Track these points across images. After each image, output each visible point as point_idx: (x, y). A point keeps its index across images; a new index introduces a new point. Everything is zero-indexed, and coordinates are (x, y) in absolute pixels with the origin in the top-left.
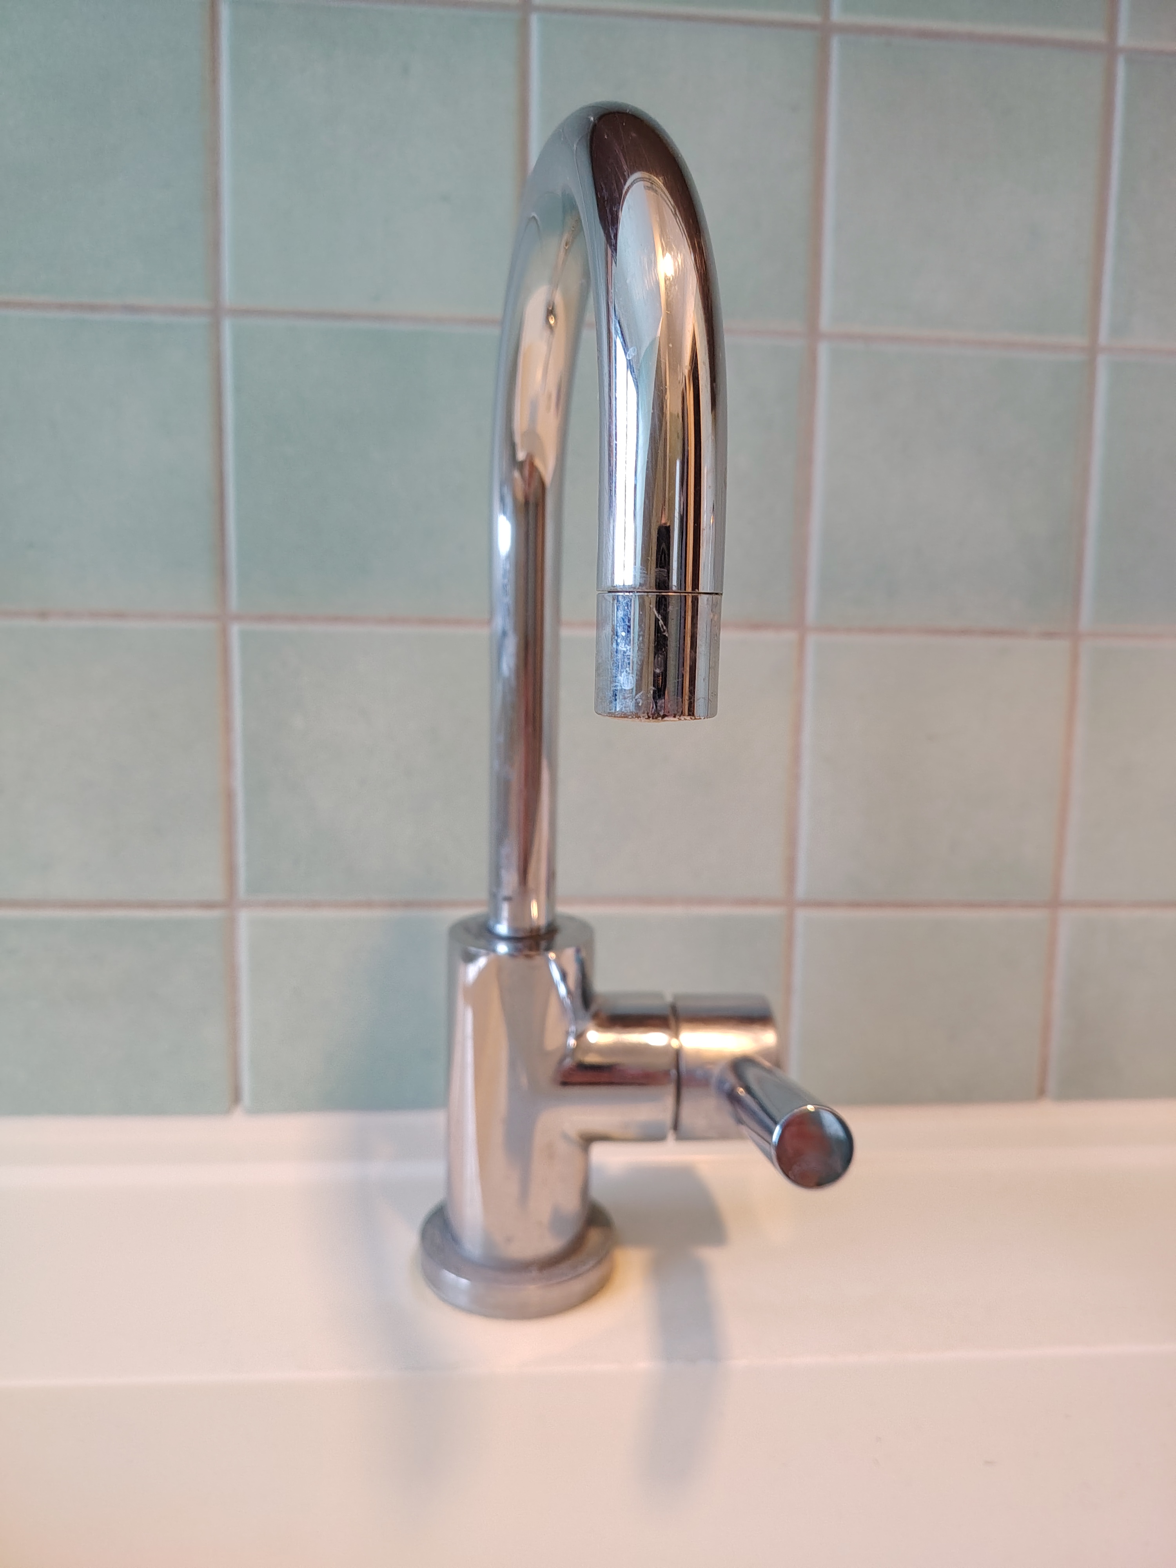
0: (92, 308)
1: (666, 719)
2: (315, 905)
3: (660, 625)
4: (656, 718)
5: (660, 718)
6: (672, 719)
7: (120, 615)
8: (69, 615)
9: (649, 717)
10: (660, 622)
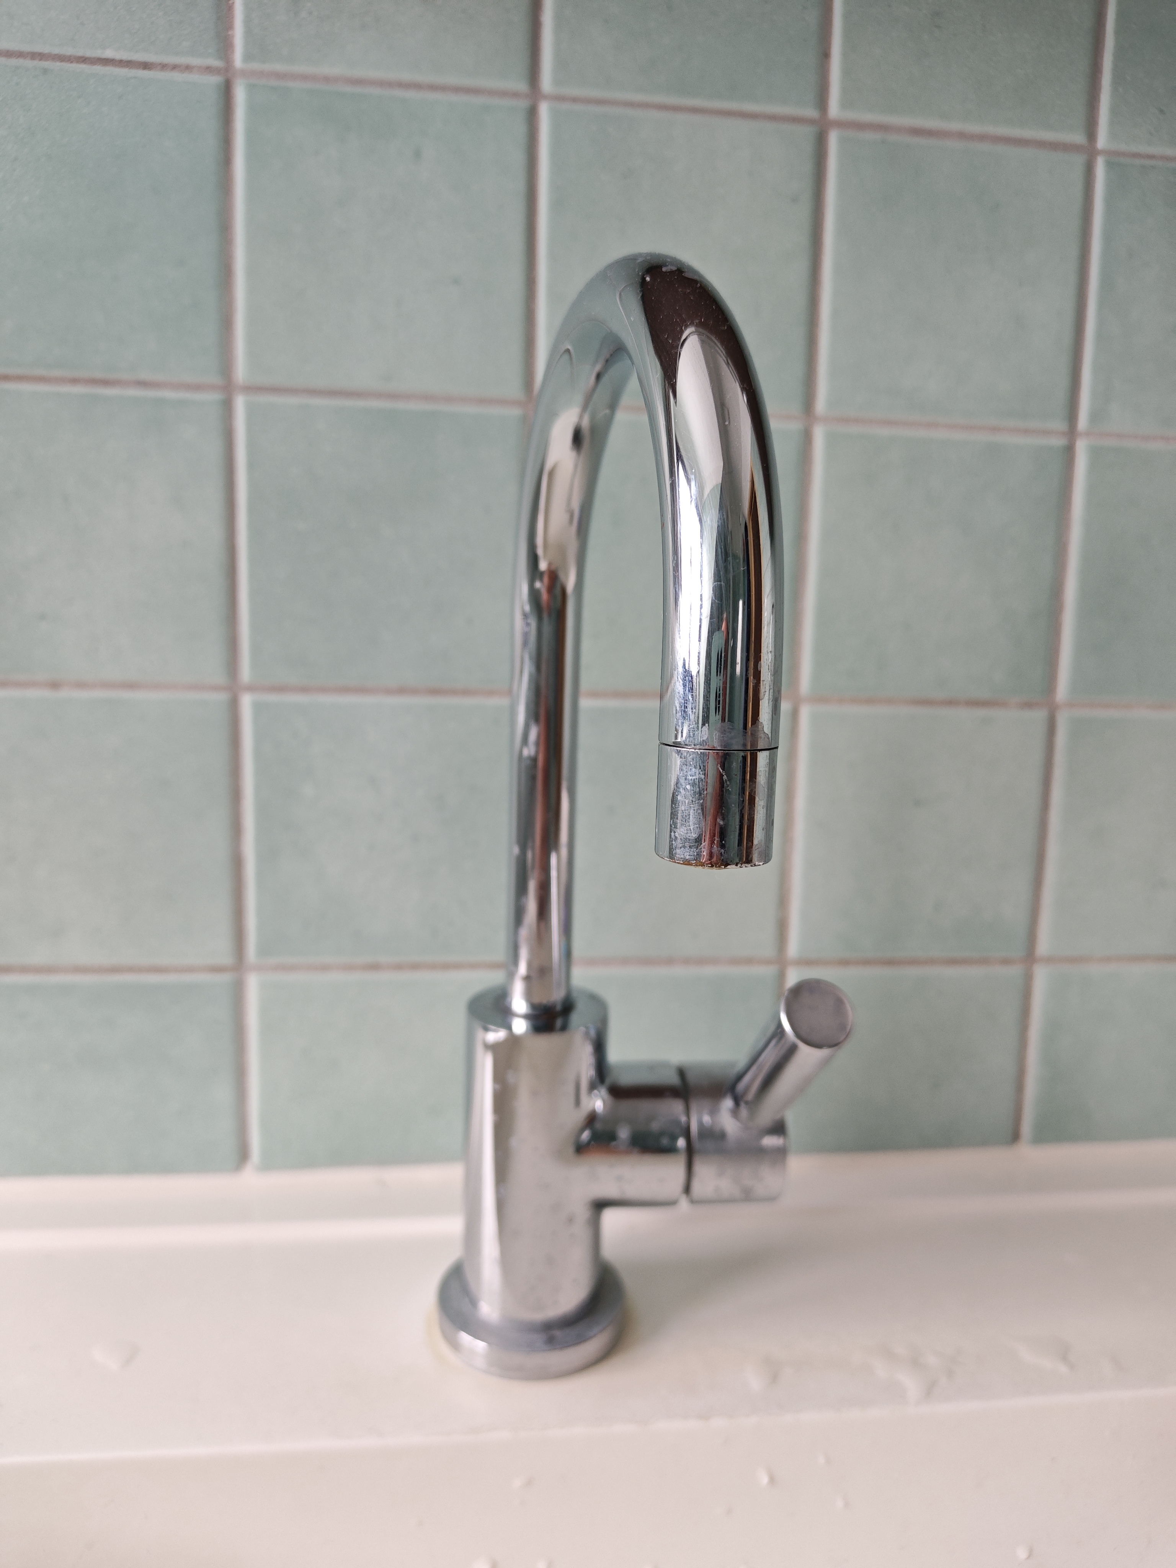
0: (106, 383)
1: (729, 867)
2: (325, 968)
3: (724, 780)
4: (719, 867)
6: (734, 866)
7: (131, 686)
8: (81, 685)
9: (712, 866)
10: (724, 777)
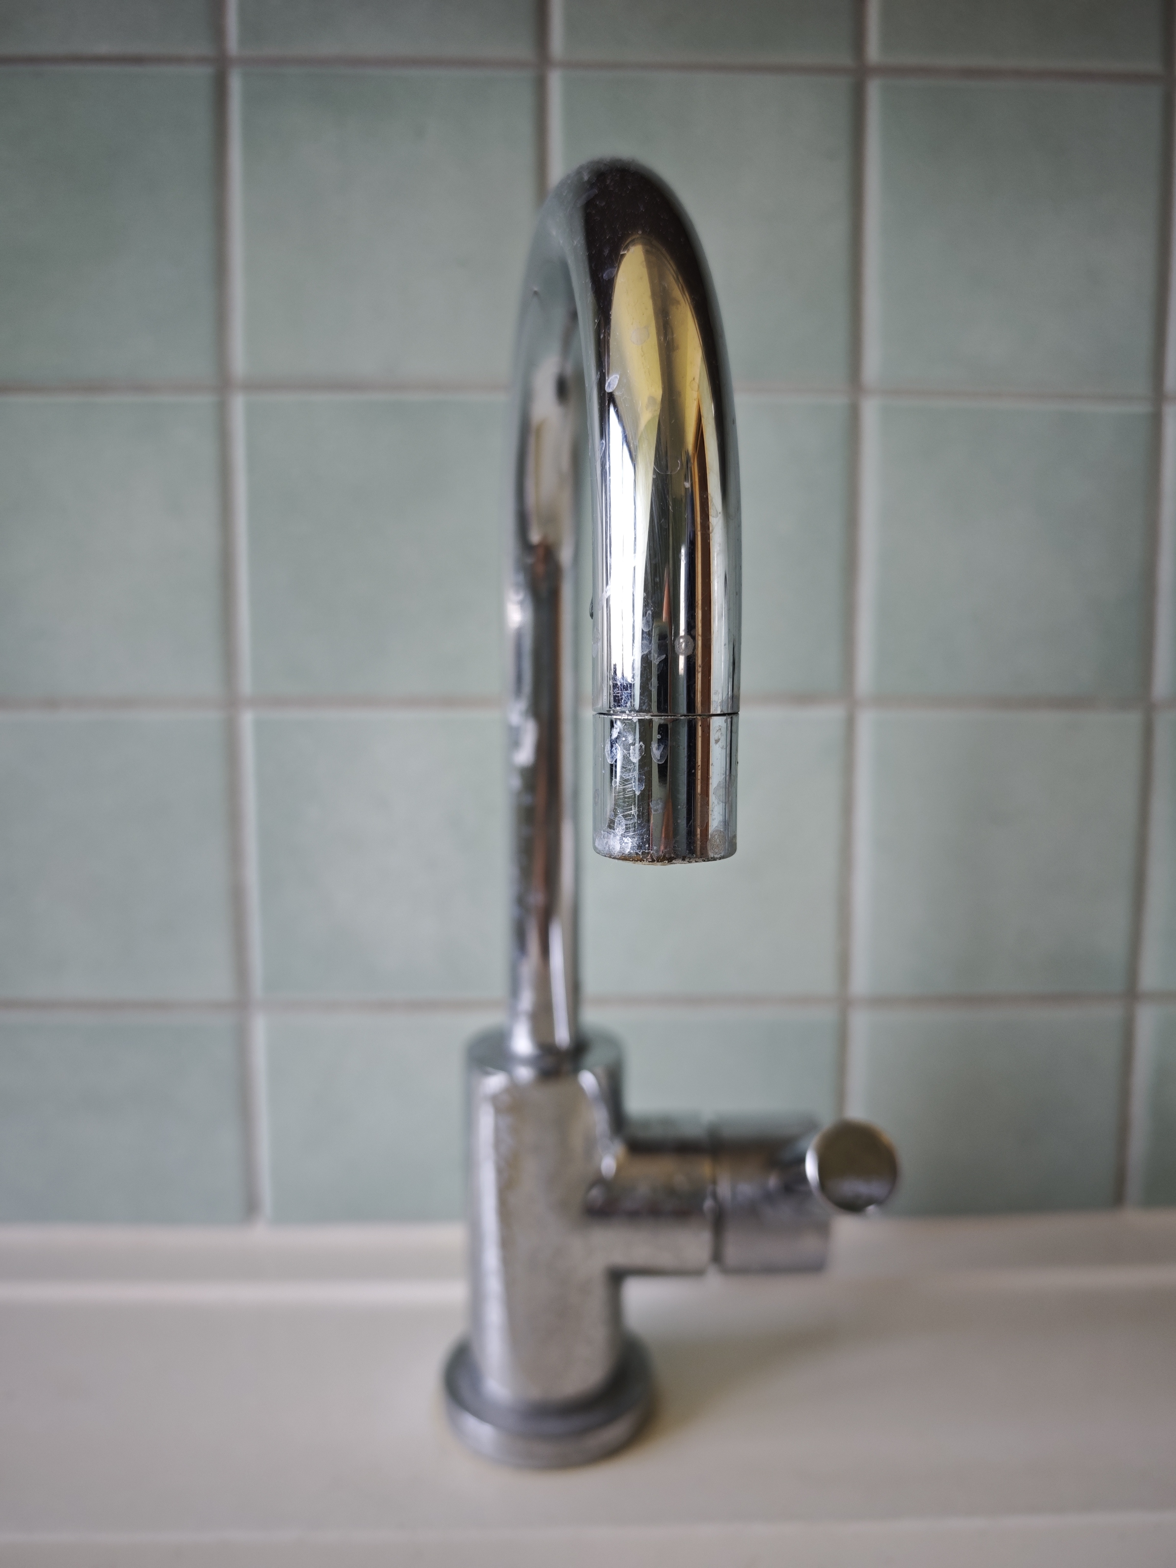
1: (674, 861)
5: (667, 862)
6: (680, 861)
9: (653, 861)
